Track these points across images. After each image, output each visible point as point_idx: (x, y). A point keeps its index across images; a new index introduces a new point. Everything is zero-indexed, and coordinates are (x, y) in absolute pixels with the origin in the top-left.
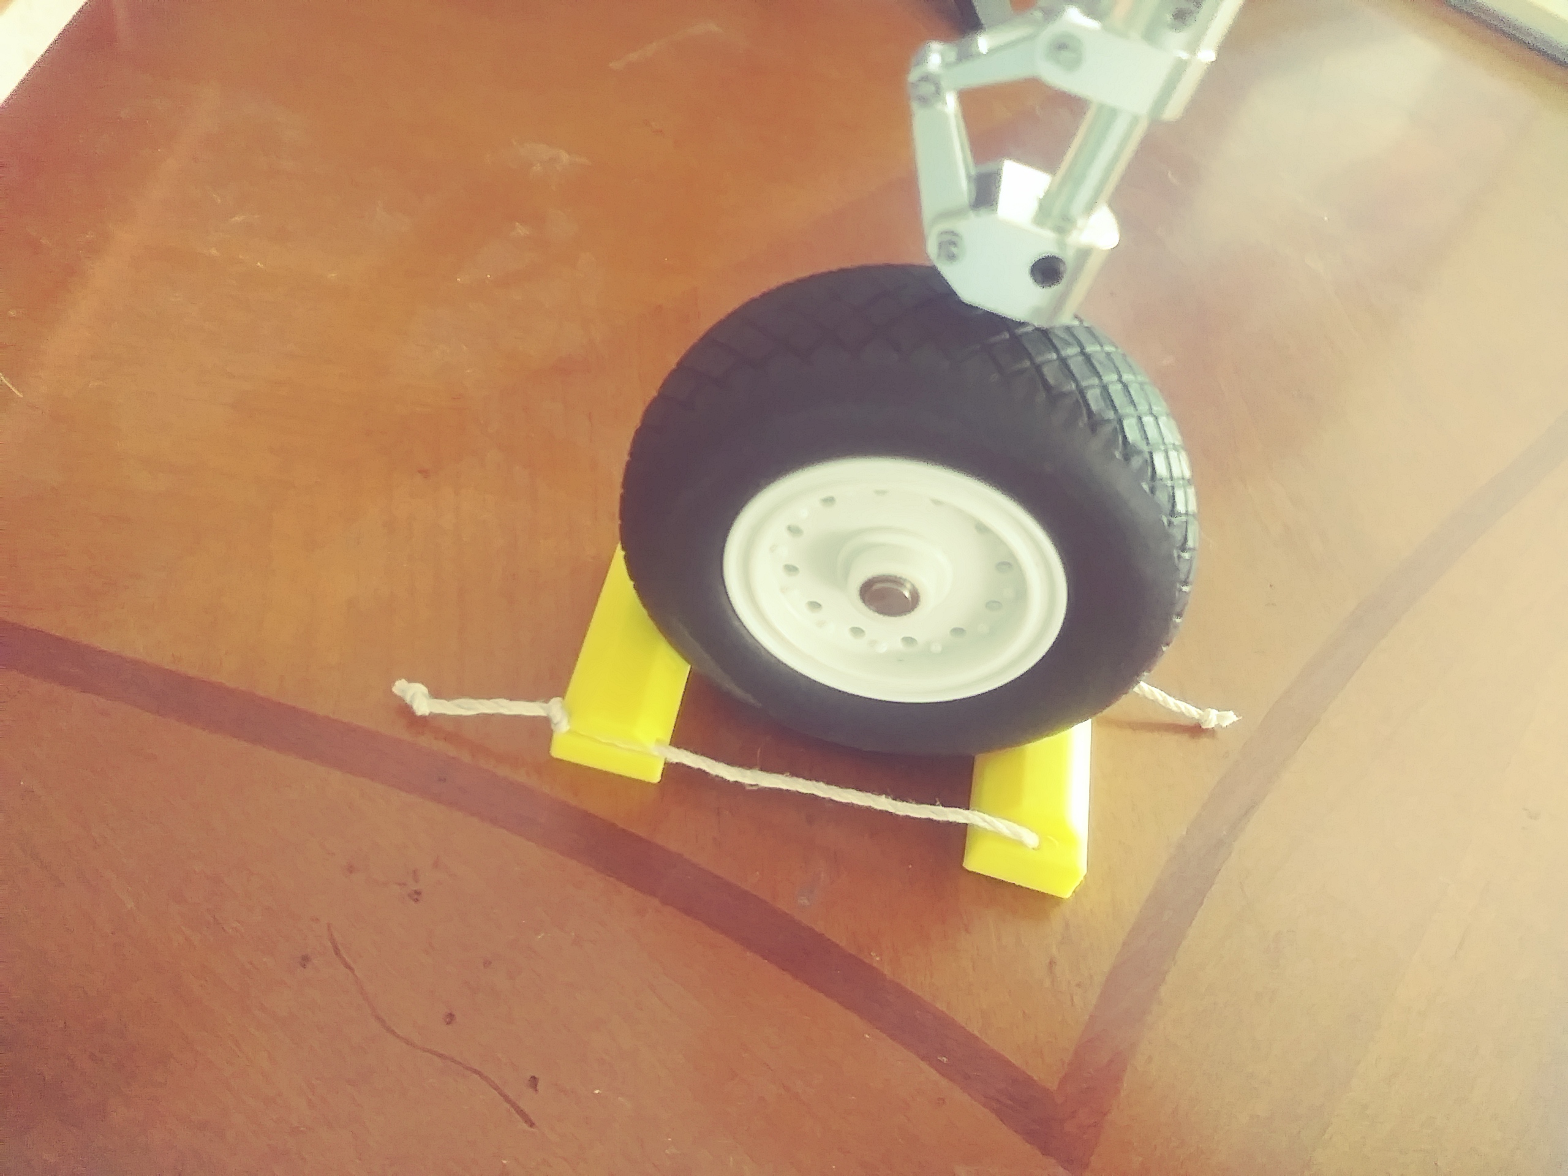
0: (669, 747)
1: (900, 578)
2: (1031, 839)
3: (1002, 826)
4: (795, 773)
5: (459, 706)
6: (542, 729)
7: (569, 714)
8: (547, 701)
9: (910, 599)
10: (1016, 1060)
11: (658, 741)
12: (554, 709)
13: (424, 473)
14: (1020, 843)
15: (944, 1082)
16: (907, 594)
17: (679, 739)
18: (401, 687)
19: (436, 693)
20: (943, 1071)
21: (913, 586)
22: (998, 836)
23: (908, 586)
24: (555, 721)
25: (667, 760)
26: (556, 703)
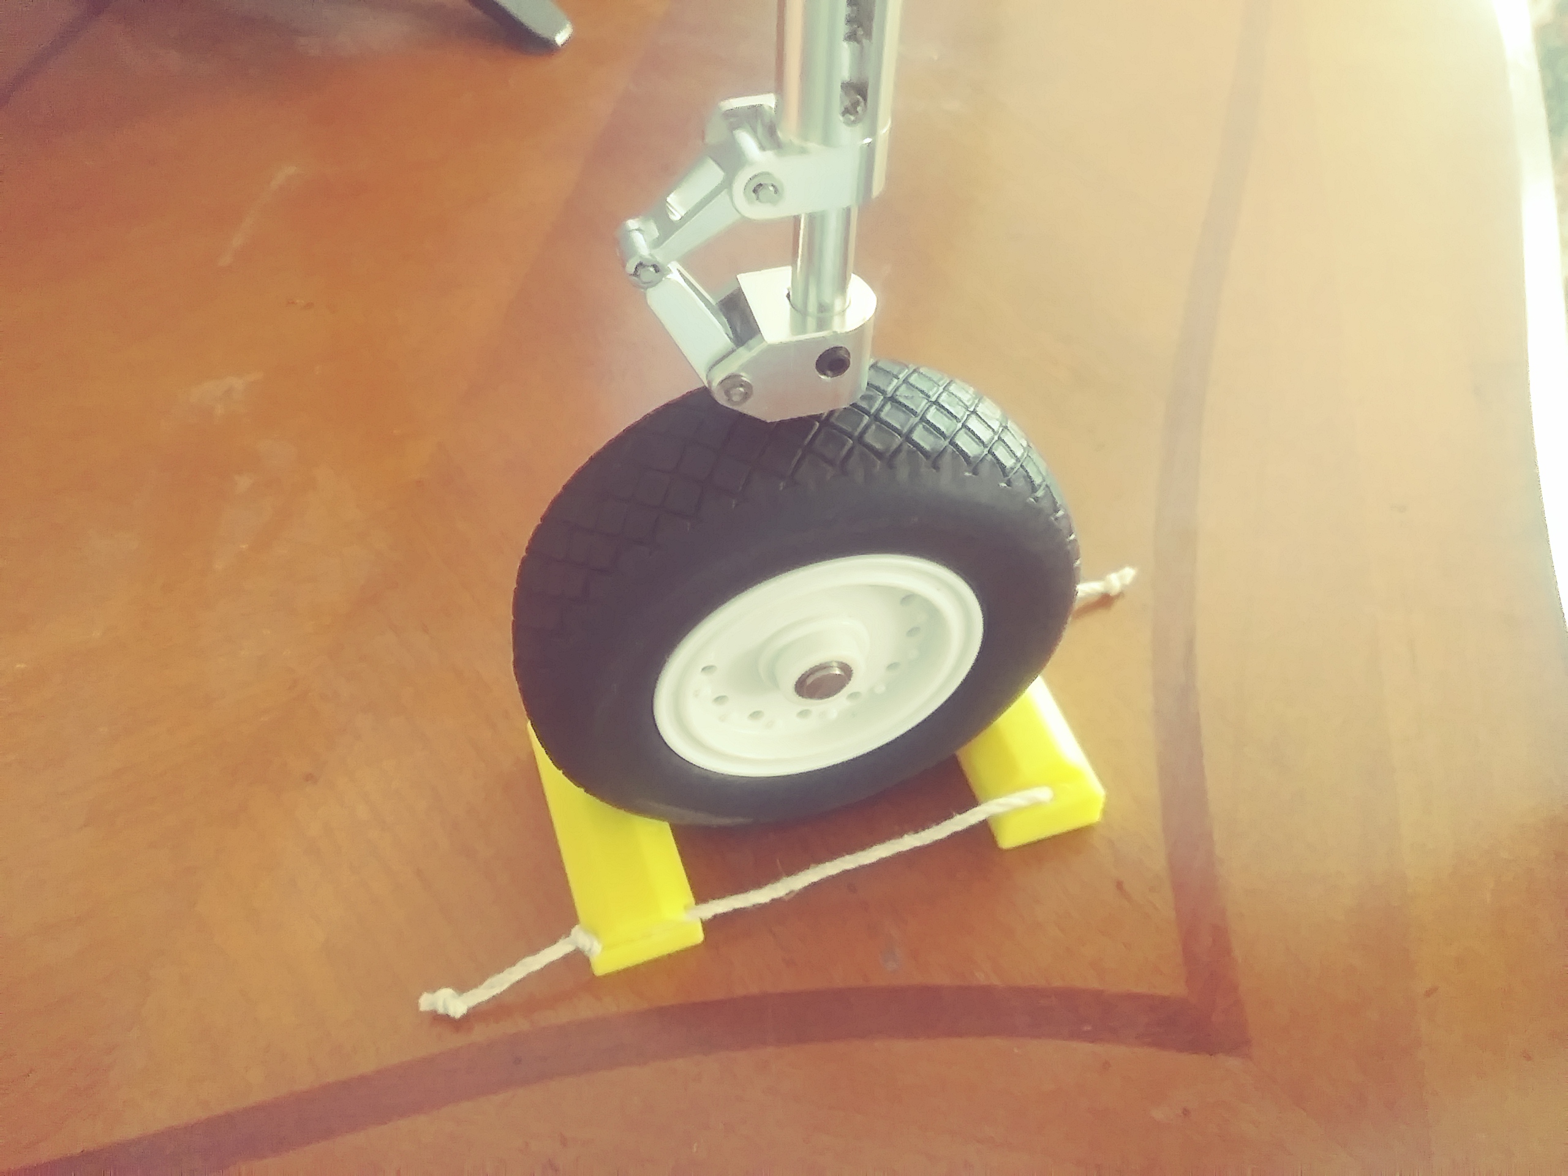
0: (698, 906)
1: (826, 663)
2: (1043, 794)
3: (1016, 800)
4: (819, 860)
5: (492, 987)
6: (578, 960)
7: (594, 932)
8: (568, 934)
9: (843, 673)
10: (1141, 989)
11: (687, 908)
12: (578, 939)
13: (309, 778)
14: (1036, 804)
15: (1099, 1048)
16: (837, 672)
17: (701, 895)
18: (427, 1002)
19: (462, 987)
20: (1092, 1038)
21: (838, 662)
22: (1018, 810)
23: (835, 664)
24: (587, 949)
25: (701, 919)
26: (575, 930)
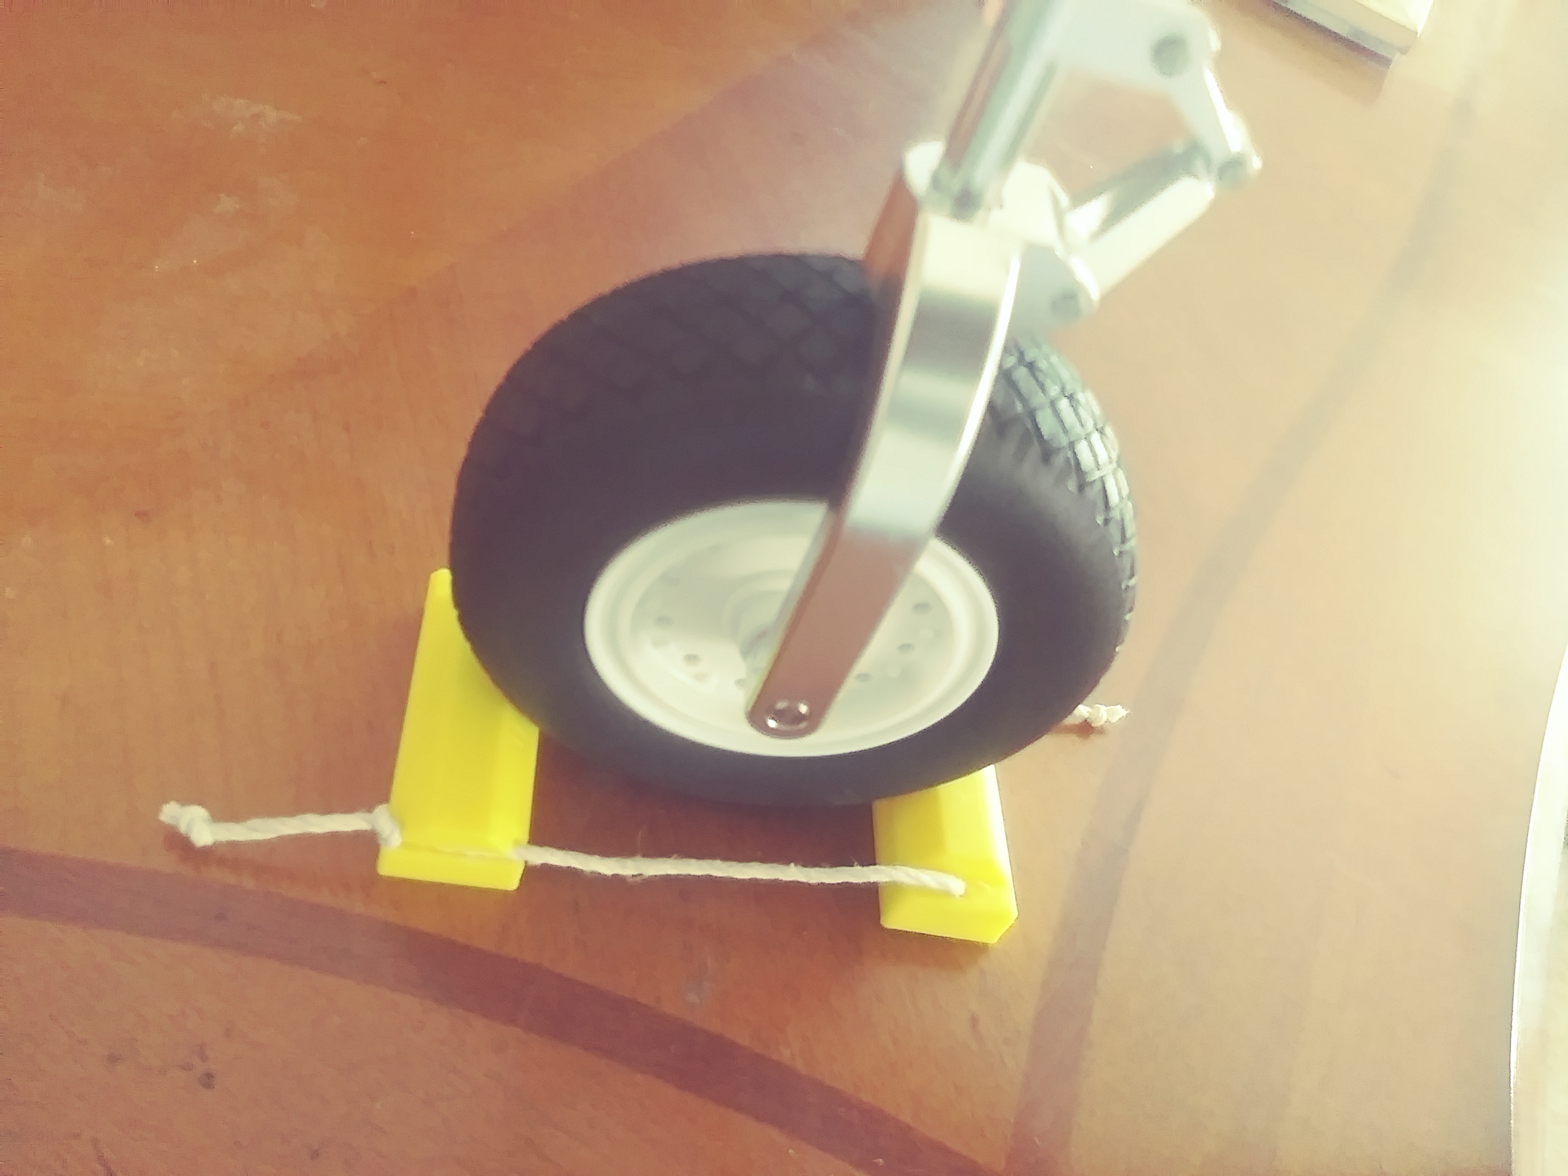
0: (529, 846)
2: (957, 886)
5: (253, 828)
6: (366, 845)
8: (371, 809)
11: (517, 843)
12: (380, 820)
14: (946, 894)
17: (540, 835)
18: (172, 813)
19: (222, 814)
22: (922, 889)
24: (384, 835)
25: (526, 862)
26: (381, 811)
